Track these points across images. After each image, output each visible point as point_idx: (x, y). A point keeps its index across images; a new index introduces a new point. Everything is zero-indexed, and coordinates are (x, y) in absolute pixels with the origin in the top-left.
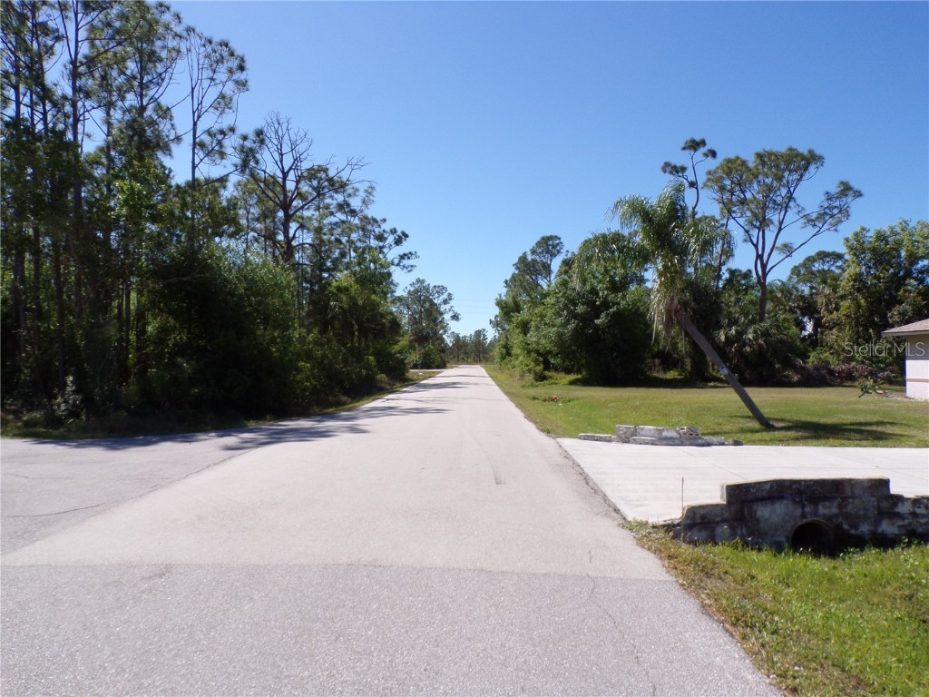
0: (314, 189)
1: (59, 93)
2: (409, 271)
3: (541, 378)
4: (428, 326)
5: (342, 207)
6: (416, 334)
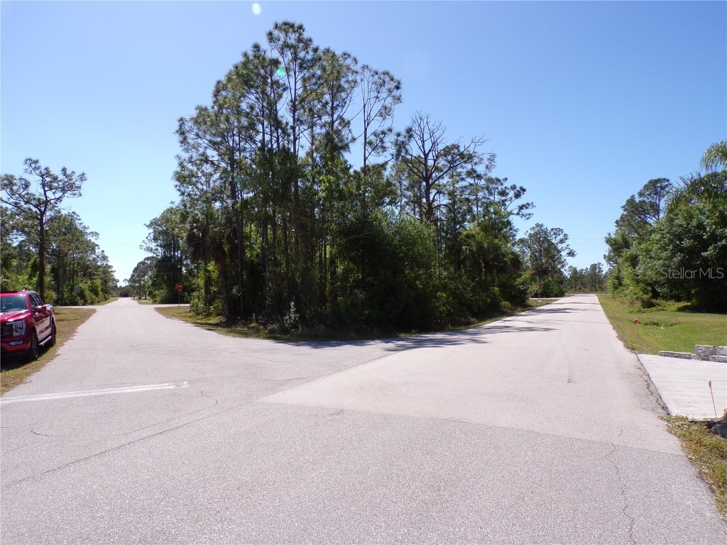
0: (449, 162)
1: (284, 121)
2: (527, 219)
3: (648, 305)
4: (546, 262)
5: (471, 173)
6: (536, 269)
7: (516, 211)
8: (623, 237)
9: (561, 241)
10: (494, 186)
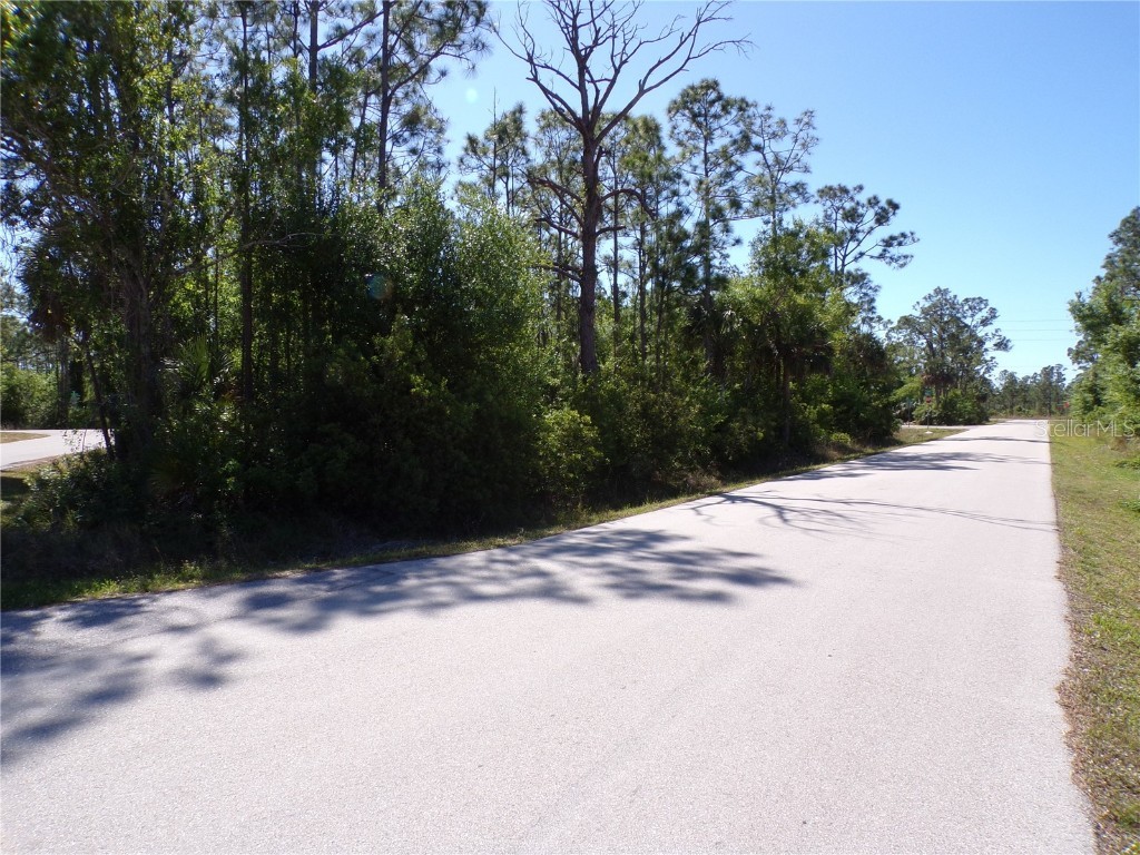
2: (902, 266)
4: (953, 360)
7: (878, 250)
8: (1111, 300)
9: (985, 322)
10: (837, 204)
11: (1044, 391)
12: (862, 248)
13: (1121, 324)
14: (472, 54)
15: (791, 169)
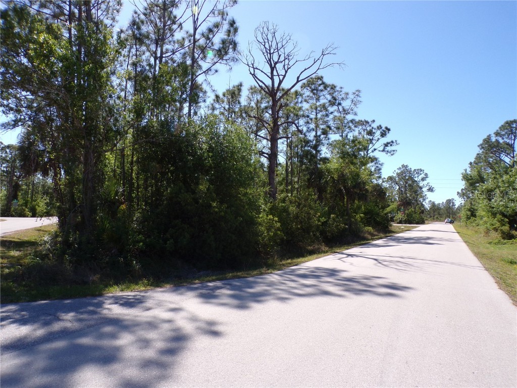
2: (392, 155)
4: (410, 196)
6: (402, 201)
8: (479, 173)
9: (423, 179)
10: (364, 127)
11: (447, 210)
12: (375, 147)
13: (484, 183)
14: (231, 63)
15: (349, 113)
